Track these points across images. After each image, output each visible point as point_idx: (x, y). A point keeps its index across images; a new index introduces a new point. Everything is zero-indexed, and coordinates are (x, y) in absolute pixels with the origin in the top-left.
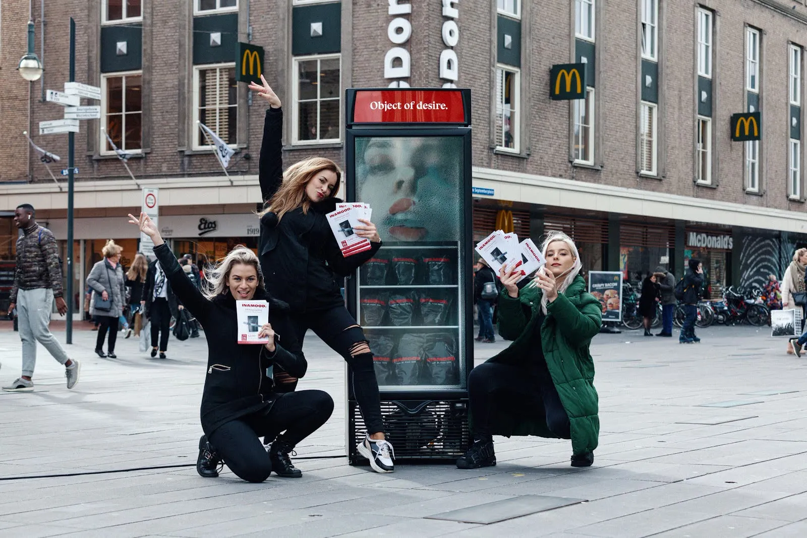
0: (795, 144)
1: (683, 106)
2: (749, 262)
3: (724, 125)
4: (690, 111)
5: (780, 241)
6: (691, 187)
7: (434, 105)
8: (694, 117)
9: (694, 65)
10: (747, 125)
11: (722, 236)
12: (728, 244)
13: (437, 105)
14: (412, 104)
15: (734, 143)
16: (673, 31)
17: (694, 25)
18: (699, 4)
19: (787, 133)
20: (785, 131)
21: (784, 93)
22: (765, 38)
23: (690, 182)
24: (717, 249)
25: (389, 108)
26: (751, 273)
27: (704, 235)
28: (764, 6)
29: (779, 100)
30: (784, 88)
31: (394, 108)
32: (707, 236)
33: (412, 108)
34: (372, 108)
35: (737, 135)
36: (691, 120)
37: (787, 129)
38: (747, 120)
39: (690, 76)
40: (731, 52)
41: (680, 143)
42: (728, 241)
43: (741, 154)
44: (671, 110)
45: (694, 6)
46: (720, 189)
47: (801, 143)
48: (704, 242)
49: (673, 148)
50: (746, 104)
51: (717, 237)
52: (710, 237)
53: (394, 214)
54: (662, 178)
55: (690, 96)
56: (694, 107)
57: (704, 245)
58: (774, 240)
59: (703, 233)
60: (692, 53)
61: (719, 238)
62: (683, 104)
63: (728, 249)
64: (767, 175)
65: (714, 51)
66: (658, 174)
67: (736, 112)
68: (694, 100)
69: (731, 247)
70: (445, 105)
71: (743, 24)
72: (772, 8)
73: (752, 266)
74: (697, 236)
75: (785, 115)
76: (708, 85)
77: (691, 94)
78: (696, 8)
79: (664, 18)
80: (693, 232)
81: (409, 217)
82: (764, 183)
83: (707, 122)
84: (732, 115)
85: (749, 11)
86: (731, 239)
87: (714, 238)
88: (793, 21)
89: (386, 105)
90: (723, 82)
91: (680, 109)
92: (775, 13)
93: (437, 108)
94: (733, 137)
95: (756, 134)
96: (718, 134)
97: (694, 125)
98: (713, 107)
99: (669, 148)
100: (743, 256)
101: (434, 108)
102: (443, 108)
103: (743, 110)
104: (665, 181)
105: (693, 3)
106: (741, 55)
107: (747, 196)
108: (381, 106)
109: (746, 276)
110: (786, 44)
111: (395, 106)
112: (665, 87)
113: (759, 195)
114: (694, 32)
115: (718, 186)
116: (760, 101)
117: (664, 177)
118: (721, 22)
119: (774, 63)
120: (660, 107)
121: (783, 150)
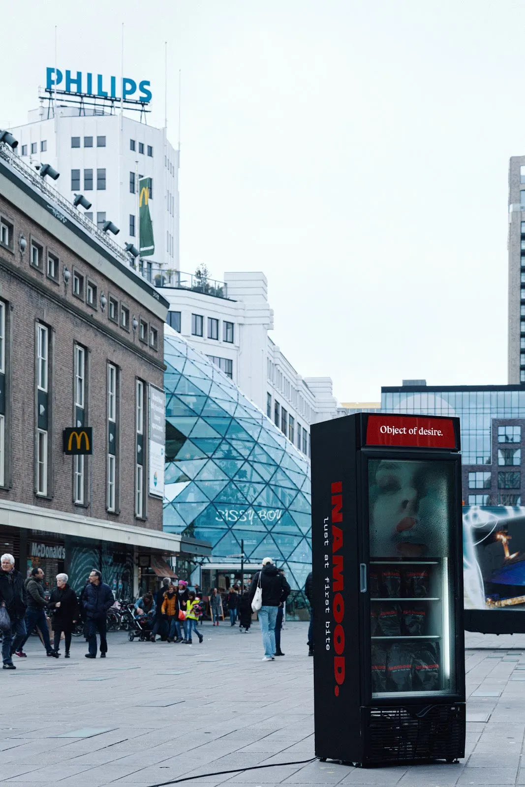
0: (111, 459)
1: (25, 418)
2: (77, 571)
3: (57, 438)
4: (32, 424)
5: (101, 551)
6: (32, 499)
7: (432, 431)
8: (34, 429)
9: (35, 379)
10: (79, 439)
11: (57, 547)
12: (62, 554)
13: (435, 431)
14: (415, 429)
15: (65, 456)
16: (18, 344)
17: (35, 340)
18: (39, 319)
19: (106, 448)
20: (104, 446)
21: (104, 410)
22: (90, 355)
23: (31, 493)
24: (53, 559)
25: (397, 433)
26: (79, 583)
27: (43, 545)
28: (89, 325)
29: (100, 416)
30: (104, 405)
31: (401, 433)
32: (46, 546)
33: (415, 433)
34: (382, 432)
35: (70, 448)
36: (32, 432)
37: (106, 445)
38: (79, 435)
39: (31, 390)
40: (63, 368)
41: (23, 455)
42: (62, 551)
43: (71, 466)
44: (16, 422)
45: (35, 321)
46: (55, 500)
47: (116, 459)
48: (43, 553)
49: (18, 459)
50: (75, 418)
51: (53, 547)
52: (47, 548)
53: (400, 532)
54: (10, 489)
55: (31, 409)
56: (34, 420)
57: (43, 556)
58: (96, 550)
59: (43, 543)
60: (33, 366)
61: (55, 549)
62: (26, 417)
63: (62, 559)
64: (91, 488)
65: (50, 366)
66: (5, 485)
67: (67, 426)
68: (34, 413)
69: (64, 557)
70: (440, 432)
71: (72, 341)
72: (95, 327)
73: (79, 575)
74: (37, 546)
75: (105, 431)
76: (45, 399)
77: (32, 407)
78: (36, 323)
79: (11, 330)
80: (35, 542)
81: (413, 534)
82: (89, 495)
83: (43, 435)
84: (64, 429)
85: (77, 329)
86: (64, 550)
87: (51, 549)
88: (111, 341)
89: (393, 429)
90: (58, 397)
91: (23, 421)
92: (98, 332)
93: (435, 435)
94: (65, 450)
95: (88, 448)
96: (54, 447)
97: (34, 437)
98: (49, 420)
99: (15, 459)
100: (73, 565)
101: (432, 434)
102: (439, 435)
103: (73, 424)
104: (12, 491)
105: (33, 318)
106: (71, 371)
107: (75, 508)
108: (390, 430)
109: (75, 585)
110: (105, 363)
111: (402, 431)
112: (12, 400)
113: (85, 506)
114: (35, 346)
115: (53, 497)
116: (86, 416)
117: (10, 488)
118: (56, 338)
119: (96, 380)
120: (7, 418)
121: (103, 464)
